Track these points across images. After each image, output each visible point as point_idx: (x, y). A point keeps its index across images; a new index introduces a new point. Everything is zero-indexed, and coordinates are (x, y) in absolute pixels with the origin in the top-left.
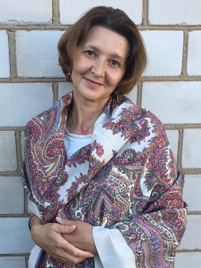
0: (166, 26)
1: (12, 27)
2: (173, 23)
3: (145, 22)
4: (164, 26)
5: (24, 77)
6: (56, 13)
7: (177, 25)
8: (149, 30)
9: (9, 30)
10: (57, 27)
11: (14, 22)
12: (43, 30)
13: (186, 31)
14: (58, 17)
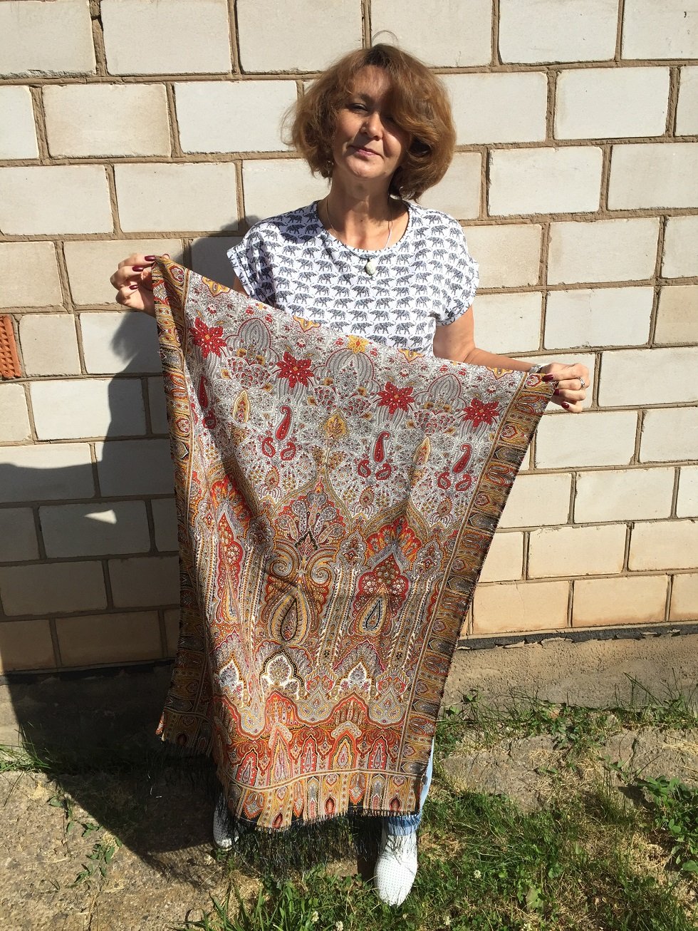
0: (268, 73)
1: (36, 80)
2: (278, 69)
3: (238, 69)
4: (265, 74)
5: (60, 157)
6: (101, 59)
7: (285, 72)
8: (243, 80)
9: (32, 85)
10: (104, 79)
11: (37, 74)
12: (83, 83)
13: (300, 82)
14: (104, 63)
